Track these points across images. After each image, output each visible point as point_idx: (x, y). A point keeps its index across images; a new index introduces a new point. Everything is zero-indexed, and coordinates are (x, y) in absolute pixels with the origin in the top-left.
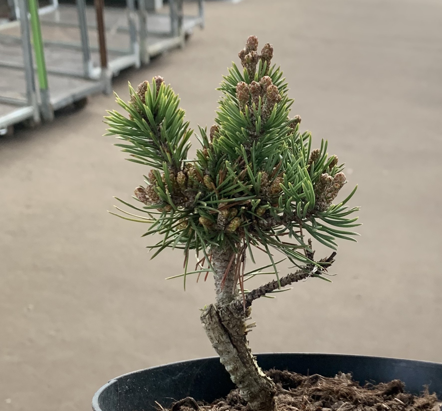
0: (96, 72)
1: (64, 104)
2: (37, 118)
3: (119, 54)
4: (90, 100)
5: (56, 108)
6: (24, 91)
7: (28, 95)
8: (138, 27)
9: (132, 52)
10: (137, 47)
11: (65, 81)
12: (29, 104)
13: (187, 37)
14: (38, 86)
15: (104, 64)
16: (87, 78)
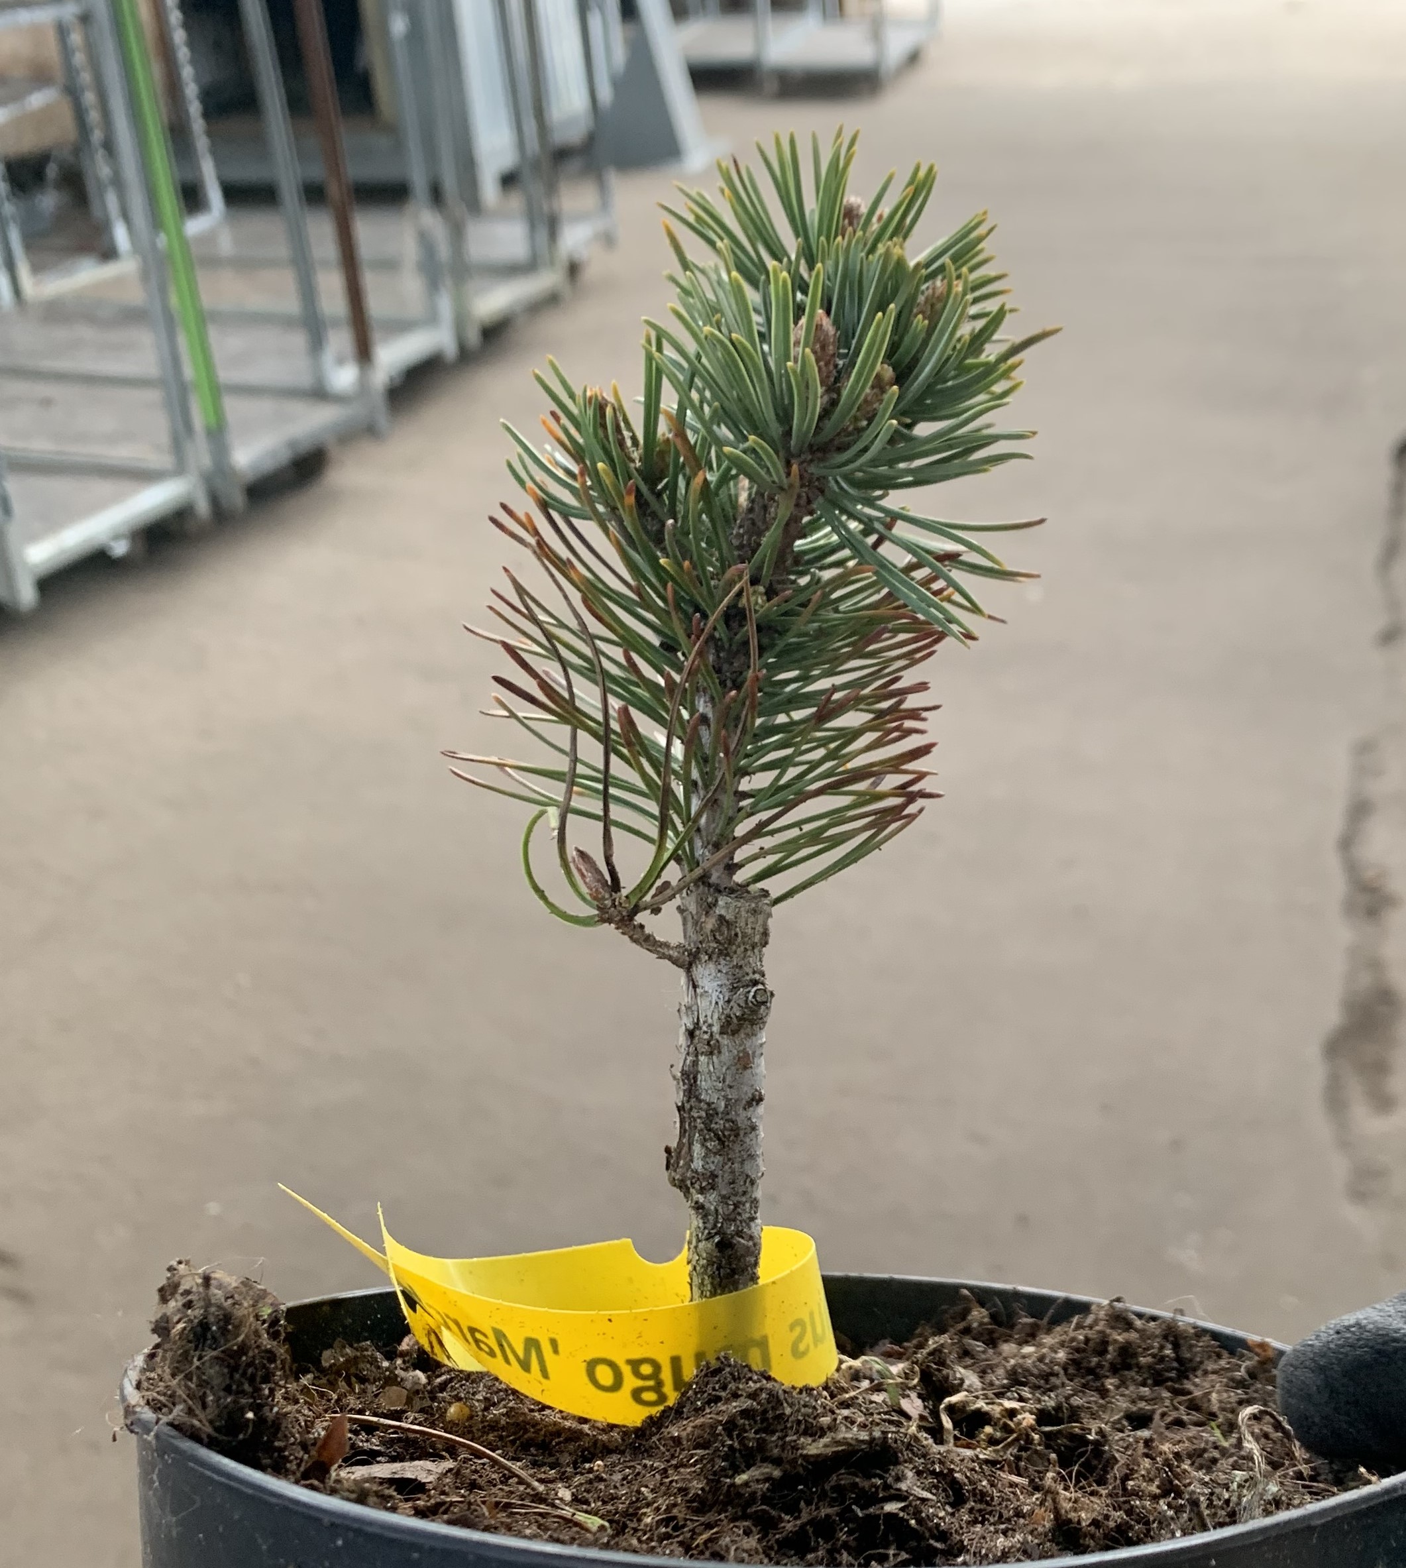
0: (344, 377)
1: (269, 465)
2: (203, 507)
3: (401, 326)
4: (334, 451)
5: (250, 477)
6: (164, 439)
7: (178, 446)
8: (444, 251)
9: (431, 319)
10: (445, 305)
11: (265, 406)
12: (179, 469)
13: (574, 269)
14: (199, 421)
15: (364, 352)
16: (319, 393)
